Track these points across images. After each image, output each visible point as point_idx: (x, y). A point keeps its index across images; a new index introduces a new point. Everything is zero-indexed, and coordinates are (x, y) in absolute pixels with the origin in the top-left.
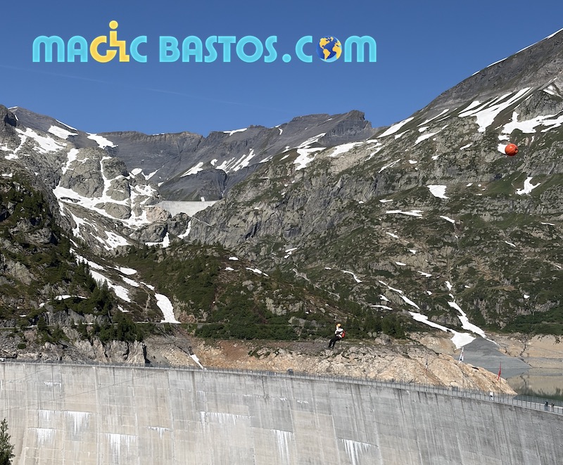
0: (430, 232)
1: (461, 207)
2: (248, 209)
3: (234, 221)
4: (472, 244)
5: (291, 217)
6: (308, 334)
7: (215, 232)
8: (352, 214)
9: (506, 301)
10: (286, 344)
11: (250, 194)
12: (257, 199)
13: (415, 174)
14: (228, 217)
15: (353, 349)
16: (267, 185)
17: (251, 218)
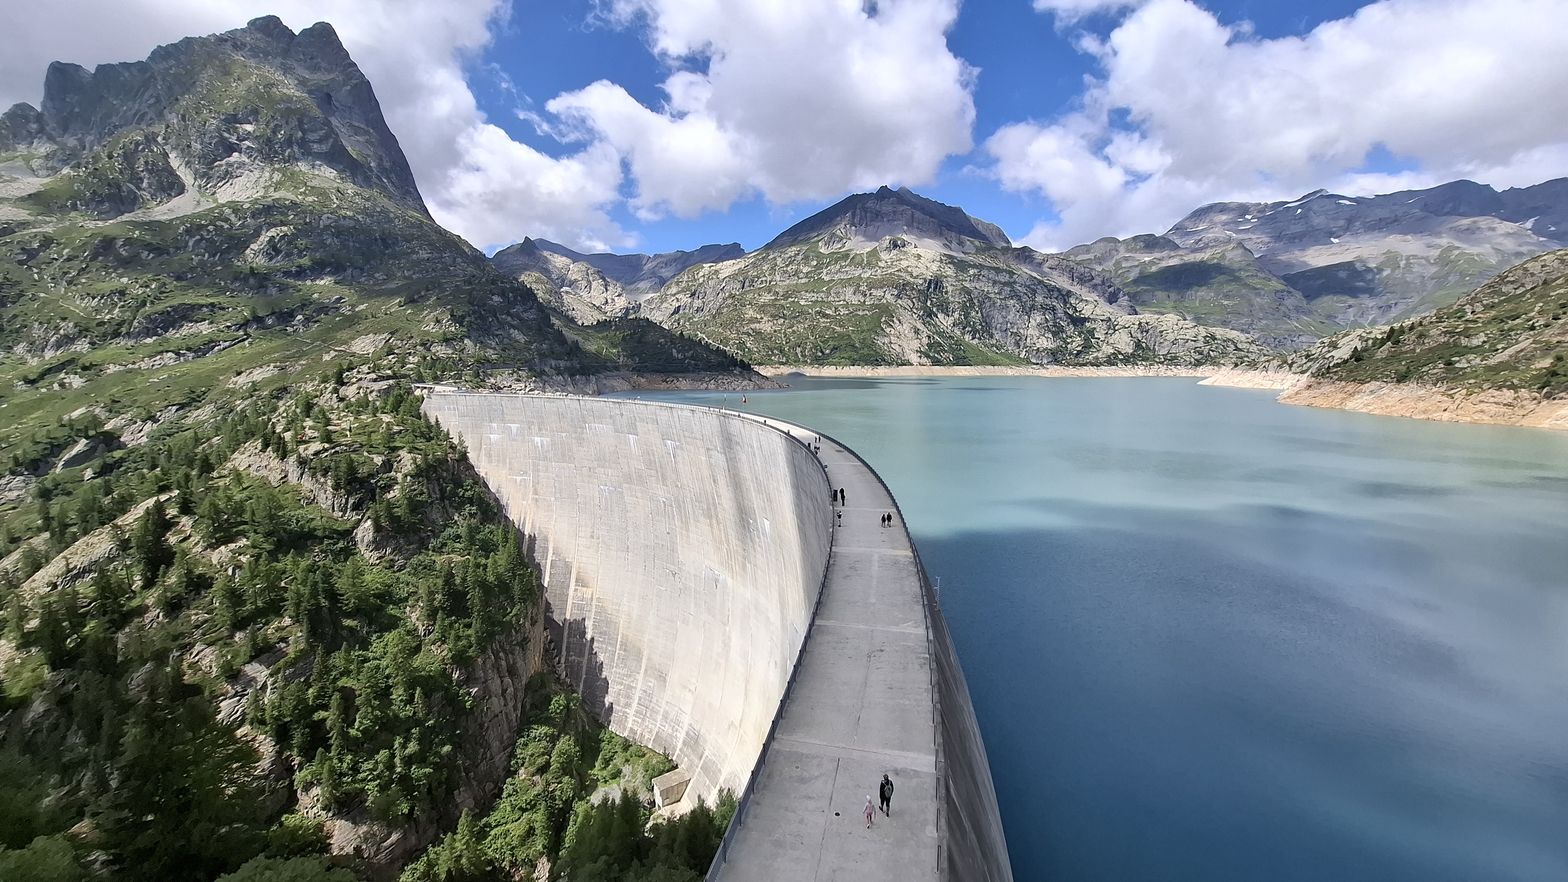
0: (773, 311)
1: (789, 297)
2: (673, 298)
3: (665, 305)
4: (795, 317)
5: (697, 303)
6: (696, 369)
7: (655, 311)
8: (730, 301)
9: (811, 348)
10: (683, 375)
11: (674, 290)
12: (678, 293)
13: (764, 279)
14: (662, 303)
15: (720, 377)
16: (684, 284)
17: (674, 303)
